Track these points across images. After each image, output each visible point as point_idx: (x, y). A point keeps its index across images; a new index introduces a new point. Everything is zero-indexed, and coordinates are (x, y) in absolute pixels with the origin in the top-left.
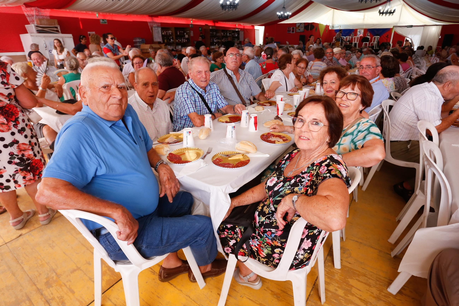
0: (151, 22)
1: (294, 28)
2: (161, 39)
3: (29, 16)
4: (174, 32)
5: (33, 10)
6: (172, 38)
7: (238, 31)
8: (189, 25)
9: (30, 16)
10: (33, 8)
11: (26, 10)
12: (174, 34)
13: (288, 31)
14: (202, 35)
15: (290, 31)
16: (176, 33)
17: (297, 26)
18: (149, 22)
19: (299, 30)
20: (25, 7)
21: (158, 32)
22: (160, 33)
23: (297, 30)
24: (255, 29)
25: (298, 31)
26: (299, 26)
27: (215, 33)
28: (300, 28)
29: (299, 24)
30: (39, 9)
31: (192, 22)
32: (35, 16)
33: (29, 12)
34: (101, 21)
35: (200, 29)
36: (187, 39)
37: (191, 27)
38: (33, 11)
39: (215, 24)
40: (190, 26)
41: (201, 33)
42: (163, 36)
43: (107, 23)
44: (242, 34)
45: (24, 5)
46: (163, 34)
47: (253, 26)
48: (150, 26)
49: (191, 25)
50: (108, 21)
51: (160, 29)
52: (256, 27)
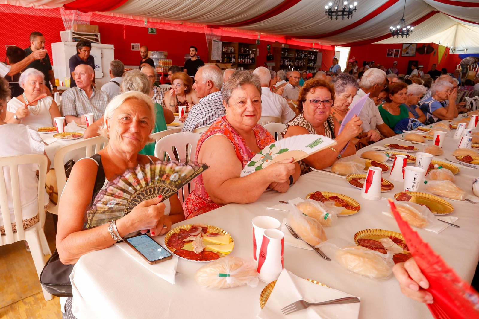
0: (209, 35)
1: (398, 51)
2: (221, 57)
3: (66, 21)
4: (237, 49)
5: (73, 13)
6: (234, 57)
7: (316, 52)
8: (255, 40)
9: (68, 21)
10: (73, 11)
11: (64, 13)
12: (237, 52)
13: (388, 54)
14: (270, 55)
15: (392, 54)
16: (240, 50)
17: (404, 47)
18: (207, 34)
19: (407, 53)
20: (64, 10)
21: (218, 48)
22: (221, 49)
23: (403, 53)
24: (335, 51)
25: (404, 54)
26: (407, 48)
27: (287, 53)
28: (408, 51)
29: (408, 45)
30: (79, 12)
31: (259, 37)
32: (73, 21)
33: (68, 16)
34: (150, 30)
35: (268, 47)
36: (253, 59)
37: (258, 43)
38: (71, 14)
39: (286, 42)
40: (257, 42)
41: (269, 52)
42: (223, 53)
43: (156, 34)
44: (320, 55)
45: (63, 7)
46: (224, 50)
47: (333, 46)
48: (208, 39)
49: (258, 40)
50: (158, 30)
51: (220, 44)
52: (337, 49)
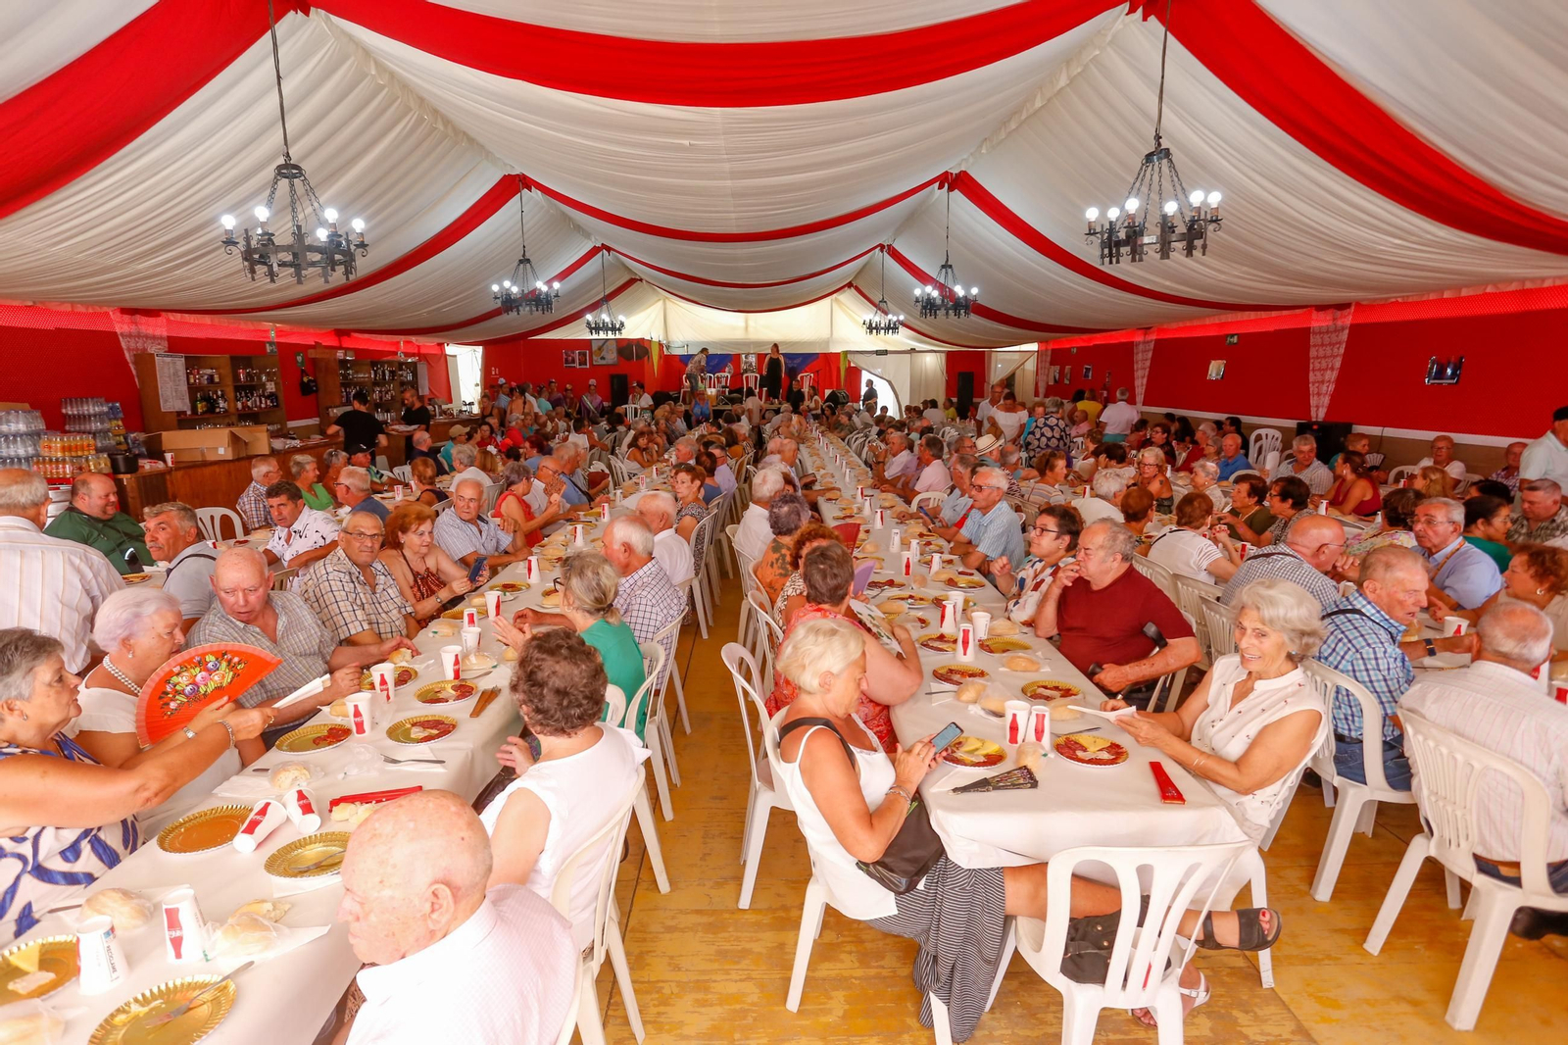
0: (130, 336)
1: (585, 355)
2: (187, 400)
4: (227, 371)
6: (223, 396)
7: (414, 364)
8: (263, 344)
12: (229, 381)
13: (567, 361)
14: (309, 381)
15: (573, 361)
16: (236, 377)
17: (595, 347)
19: (603, 358)
21: (176, 374)
22: (184, 378)
23: (595, 358)
24: (446, 355)
25: (597, 361)
26: (600, 349)
27: (350, 372)
28: (603, 354)
29: (601, 343)
31: (273, 334)
35: (299, 359)
36: (272, 396)
37: (272, 351)
39: (340, 342)
40: (268, 348)
41: (304, 373)
42: (193, 389)
44: (422, 369)
46: (192, 381)
47: (441, 345)
49: (271, 343)
51: (180, 362)
52: (450, 349)
